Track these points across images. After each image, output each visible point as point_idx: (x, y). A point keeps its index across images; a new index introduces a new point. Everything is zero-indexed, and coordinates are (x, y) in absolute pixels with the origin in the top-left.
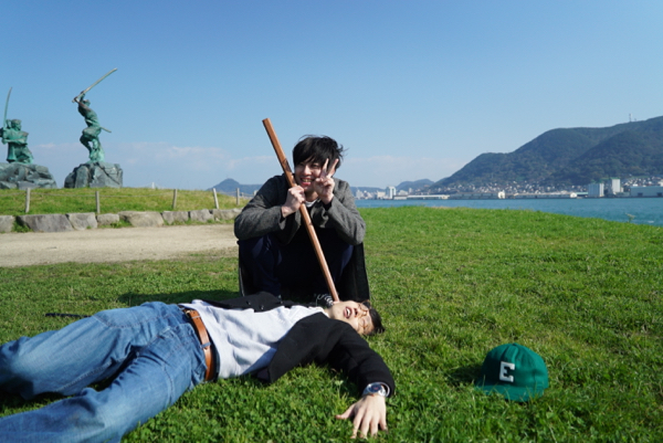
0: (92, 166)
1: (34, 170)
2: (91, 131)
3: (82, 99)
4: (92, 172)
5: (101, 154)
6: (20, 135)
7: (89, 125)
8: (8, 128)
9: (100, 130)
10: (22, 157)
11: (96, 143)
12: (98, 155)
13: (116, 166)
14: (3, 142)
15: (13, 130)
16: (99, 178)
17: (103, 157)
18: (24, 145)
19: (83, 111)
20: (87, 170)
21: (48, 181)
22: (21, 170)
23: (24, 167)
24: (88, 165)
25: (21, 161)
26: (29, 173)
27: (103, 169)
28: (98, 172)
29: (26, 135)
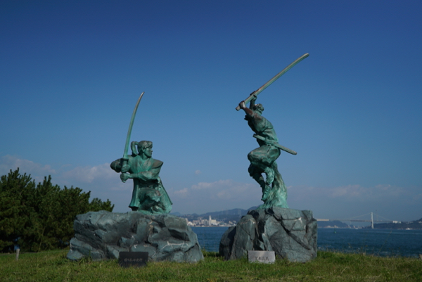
0: (262, 215)
1: (161, 225)
2: (262, 154)
3: (252, 102)
4: (261, 226)
5: (282, 195)
6: (149, 165)
7: (261, 143)
8: (133, 155)
9: (278, 150)
10: (147, 203)
11: (271, 174)
12: (275, 197)
13: (305, 215)
14: (123, 179)
15: (139, 158)
16: (271, 238)
17: (283, 200)
18: (154, 182)
19: (252, 122)
20: (253, 222)
21: (182, 245)
22: (142, 225)
23: (147, 221)
24: (254, 214)
25: (147, 208)
26: (154, 231)
27: (280, 220)
28: (270, 227)
29: (159, 166)
